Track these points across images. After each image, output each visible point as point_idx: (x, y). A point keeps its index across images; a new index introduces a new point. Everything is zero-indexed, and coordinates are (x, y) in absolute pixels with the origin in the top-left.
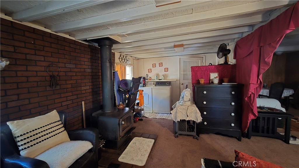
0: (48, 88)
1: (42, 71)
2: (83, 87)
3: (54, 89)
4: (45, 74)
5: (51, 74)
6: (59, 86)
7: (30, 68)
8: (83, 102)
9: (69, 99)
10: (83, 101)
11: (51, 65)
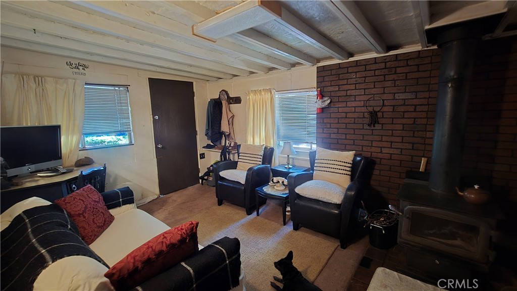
0: (366, 127)
1: (361, 107)
2: (430, 132)
3: (373, 128)
4: (364, 109)
5: (371, 109)
6: (381, 125)
7: (349, 104)
8: (423, 158)
9: (394, 147)
10: (426, 157)
11: (372, 99)
